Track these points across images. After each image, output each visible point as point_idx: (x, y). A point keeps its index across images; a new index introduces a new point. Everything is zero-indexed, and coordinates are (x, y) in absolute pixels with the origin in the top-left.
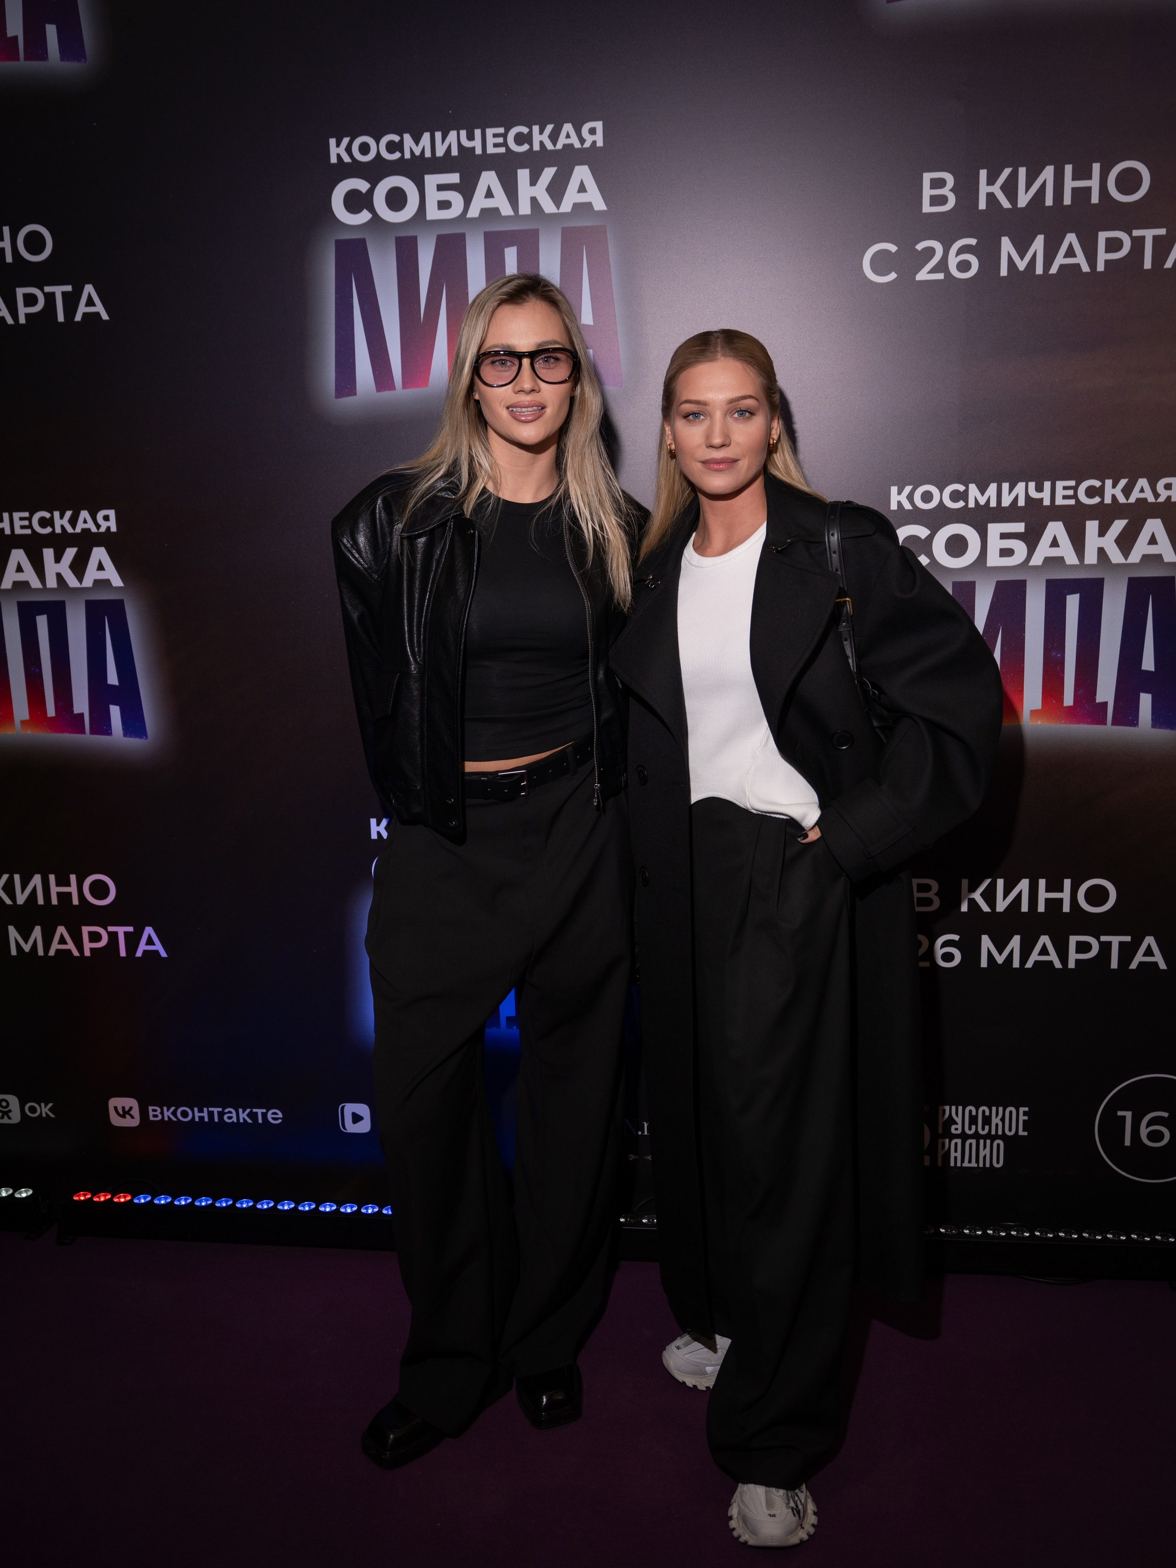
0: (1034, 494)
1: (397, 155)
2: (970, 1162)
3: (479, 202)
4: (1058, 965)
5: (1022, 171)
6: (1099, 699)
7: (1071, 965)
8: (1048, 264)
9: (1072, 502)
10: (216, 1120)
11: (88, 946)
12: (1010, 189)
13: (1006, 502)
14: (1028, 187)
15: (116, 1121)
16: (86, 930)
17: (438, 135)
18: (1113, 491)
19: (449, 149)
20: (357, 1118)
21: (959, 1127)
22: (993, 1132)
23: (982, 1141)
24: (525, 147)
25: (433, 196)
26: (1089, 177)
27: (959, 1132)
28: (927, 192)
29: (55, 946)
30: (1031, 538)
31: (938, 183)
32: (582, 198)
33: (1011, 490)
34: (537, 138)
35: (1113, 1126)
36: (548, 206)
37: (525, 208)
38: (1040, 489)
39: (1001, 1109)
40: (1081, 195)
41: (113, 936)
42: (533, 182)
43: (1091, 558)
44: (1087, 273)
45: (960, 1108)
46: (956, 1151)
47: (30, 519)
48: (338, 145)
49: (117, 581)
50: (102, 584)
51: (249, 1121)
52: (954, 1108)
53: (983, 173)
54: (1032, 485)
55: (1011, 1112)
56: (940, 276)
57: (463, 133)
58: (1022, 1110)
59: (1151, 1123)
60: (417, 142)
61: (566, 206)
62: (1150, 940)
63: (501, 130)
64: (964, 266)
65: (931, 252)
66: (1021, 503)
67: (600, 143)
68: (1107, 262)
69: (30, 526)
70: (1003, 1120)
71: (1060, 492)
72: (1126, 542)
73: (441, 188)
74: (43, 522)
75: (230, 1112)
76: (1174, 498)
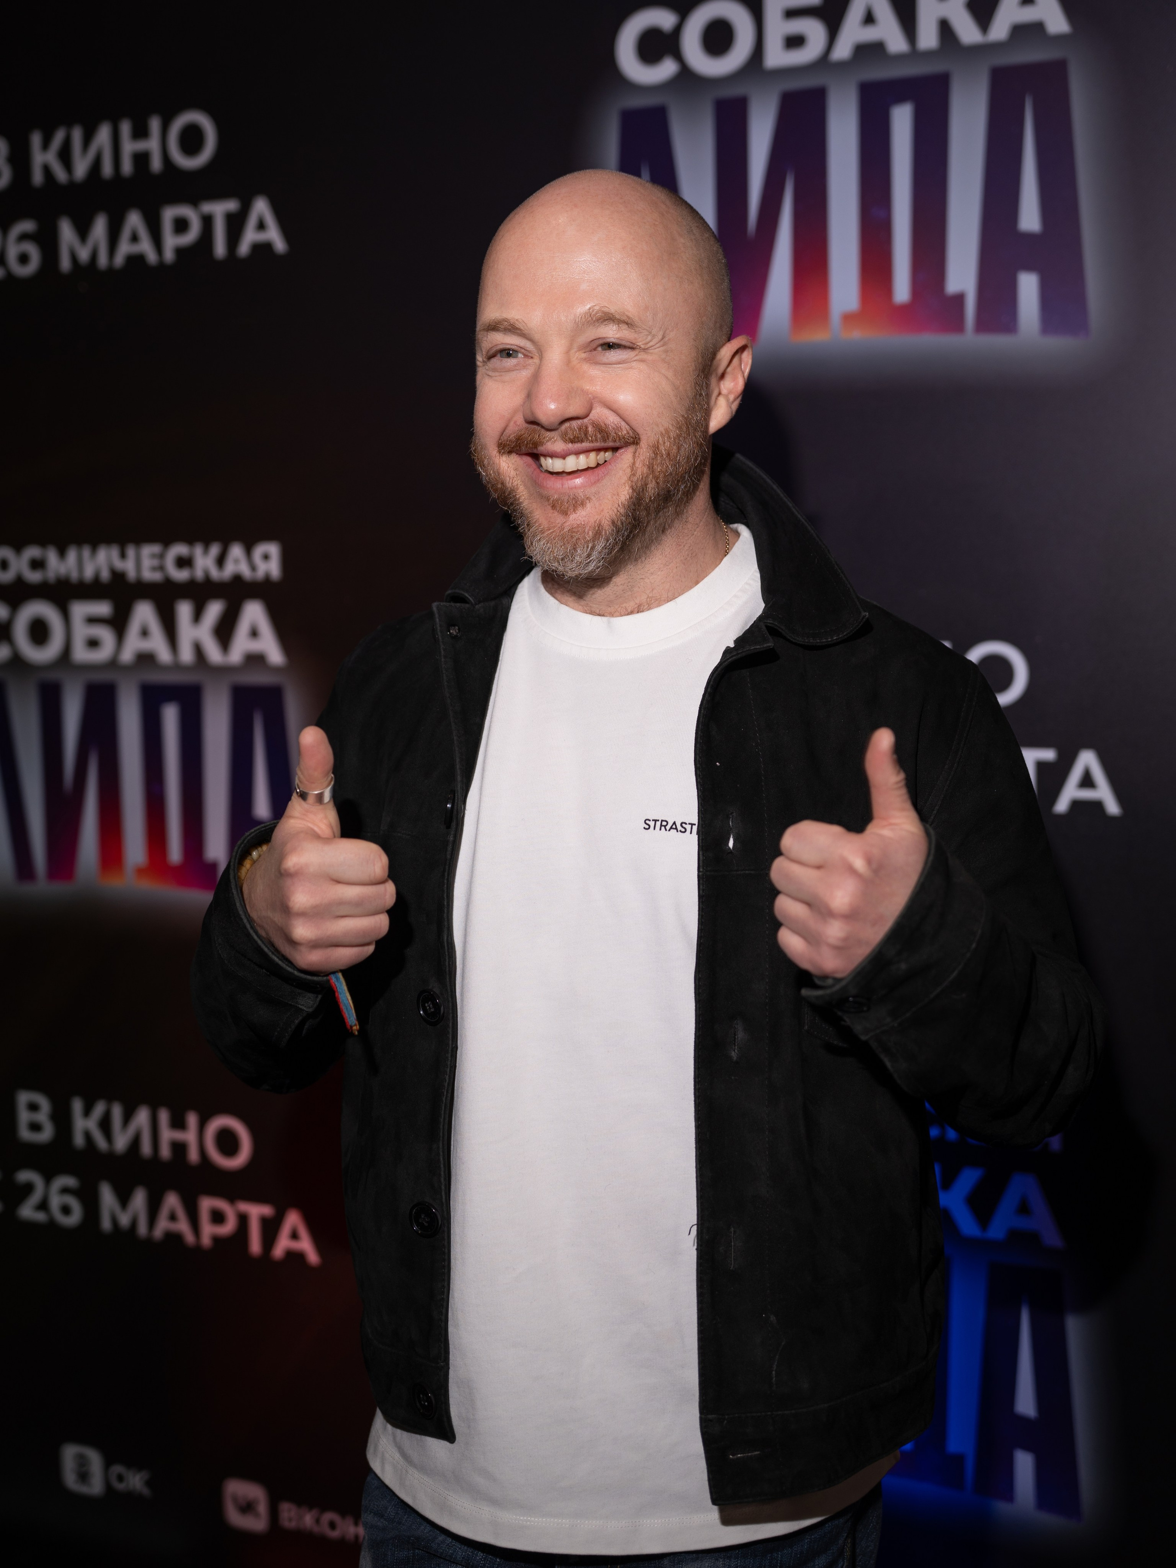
3: (852, 33)
11: (208, 1230)
15: (236, 1518)
16: (207, 1204)
25: (776, 29)
29: (163, 1225)
36: (968, 33)
37: (928, 39)
41: (243, 1219)
47: (162, 556)
49: (275, 655)
50: (255, 660)
61: (998, 31)
69: (161, 568)
73: (790, 14)
74: (184, 562)
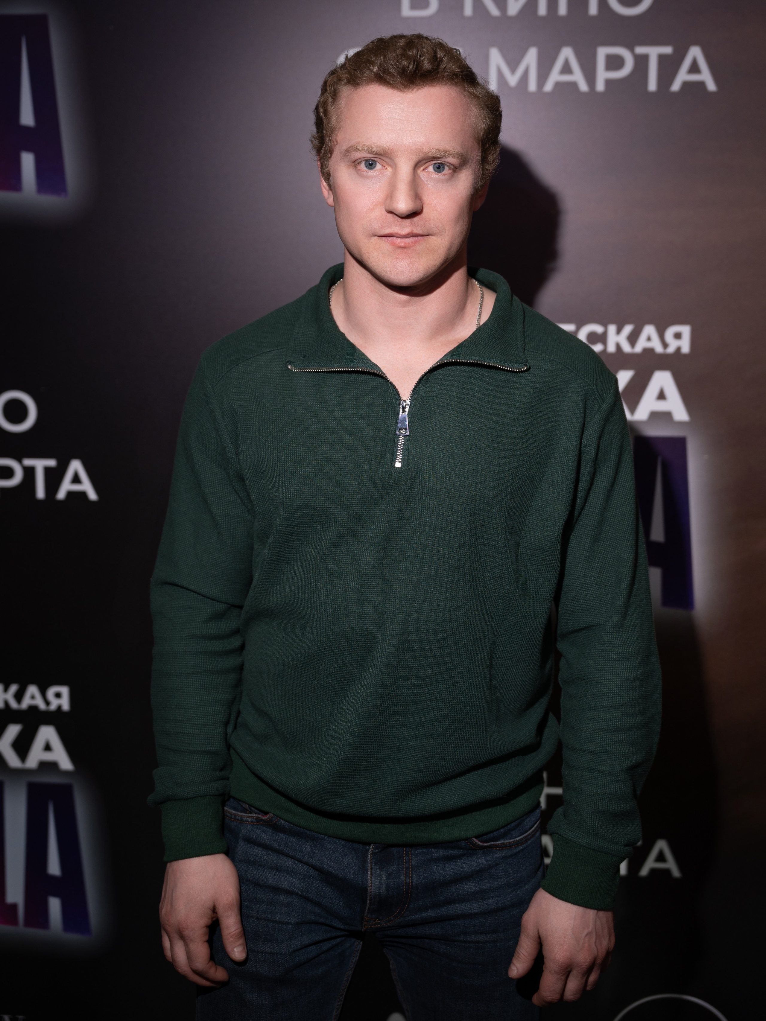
8: (542, 79)
18: (617, 338)
40: (578, 5)
44: (584, 94)
62: (662, 845)
68: (608, 82)
72: (632, 395)
76: (686, 349)
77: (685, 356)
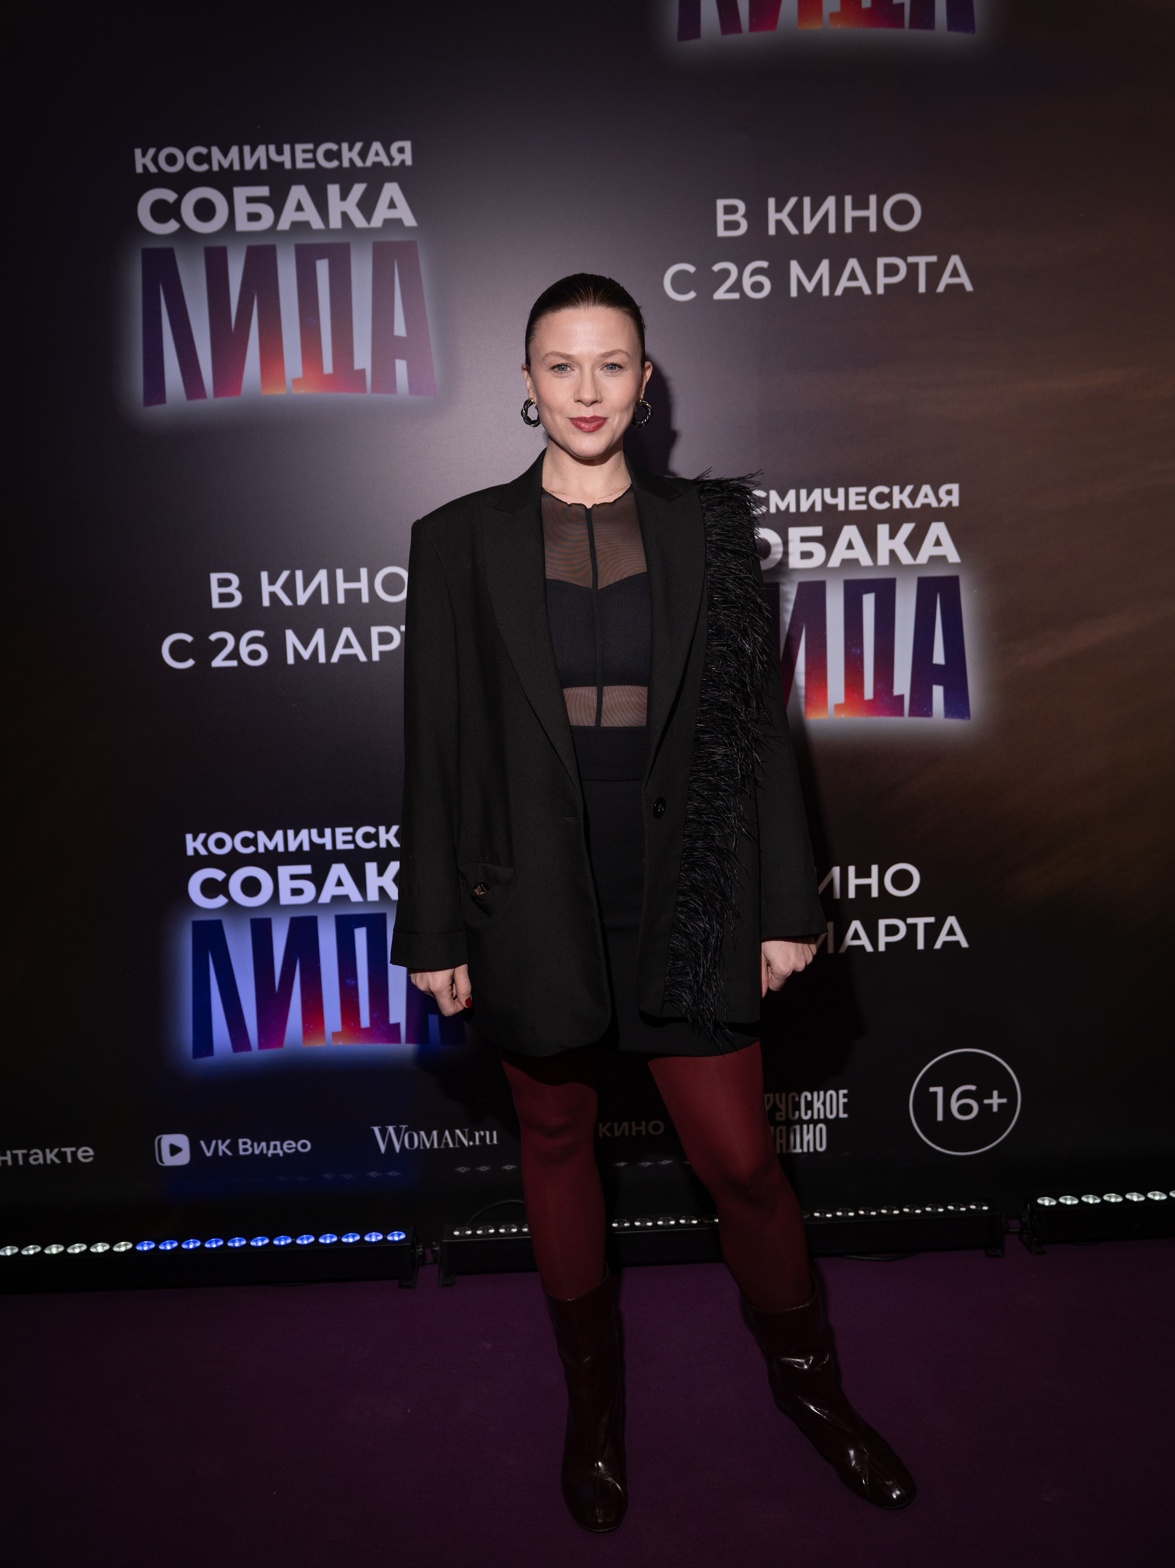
0: (830, 500)
1: (204, 167)
2: (795, 1147)
3: (289, 216)
4: (869, 948)
5: (807, 201)
6: (897, 692)
7: (882, 948)
8: (833, 285)
9: (864, 507)
10: (21, 1162)
12: (797, 216)
13: (805, 507)
14: (813, 214)
17: (247, 149)
18: (900, 497)
19: (258, 163)
20: (175, 1150)
21: (783, 1113)
22: (816, 1117)
23: (805, 1127)
24: (334, 164)
25: (242, 209)
26: (866, 207)
27: (783, 1118)
28: (721, 218)
30: (829, 541)
31: (730, 210)
32: (392, 214)
33: (809, 495)
34: (346, 155)
35: (926, 1102)
36: (359, 221)
37: (336, 222)
38: (834, 495)
39: (822, 1093)
40: (861, 223)
42: (344, 196)
43: (883, 559)
44: (868, 296)
45: (784, 1095)
46: (781, 1138)
48: (144, 155)
51: (57, 1161)
52: (777, 1095)
53: (772, 202)
54: (827, 491)
55: (831, 1096)
56: (736, 296)
57: (272, 148)
58: (842, 1092)
59: (959, 1098)
60: (225, 154)
61: (377, 221)
62: (952, 921)
63: (310, 146)
64: (758, 287)
65: (726, 273)
66: (818, 508)
67: (409, 162)
68: (887, 286)
70: (824, 1104)
71: (853, 499)
72: (914, 544)
73: (250, 200)
75: (36, 1154)
76: (956, 503)
77: (956, 508)
